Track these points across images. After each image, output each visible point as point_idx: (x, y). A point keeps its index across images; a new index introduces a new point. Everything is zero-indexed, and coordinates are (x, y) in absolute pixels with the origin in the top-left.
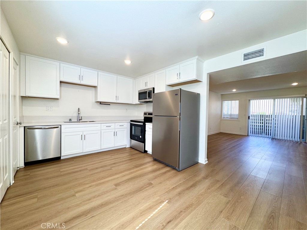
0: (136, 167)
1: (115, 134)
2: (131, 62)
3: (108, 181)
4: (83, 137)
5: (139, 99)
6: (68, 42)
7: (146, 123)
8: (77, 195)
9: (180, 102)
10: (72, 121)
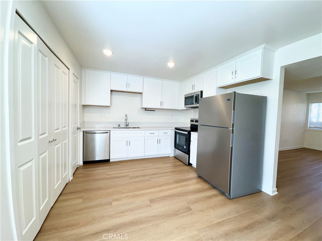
0: (177, 182)
1: (159, 141)
2: (175, 65)
3: (144, 194)
4: (128, 143)
5: (185, 105)
6: (113, 53)
7: (191, 132)
8: (113, 203)
9: (234, 109)
10: (121, 126)
